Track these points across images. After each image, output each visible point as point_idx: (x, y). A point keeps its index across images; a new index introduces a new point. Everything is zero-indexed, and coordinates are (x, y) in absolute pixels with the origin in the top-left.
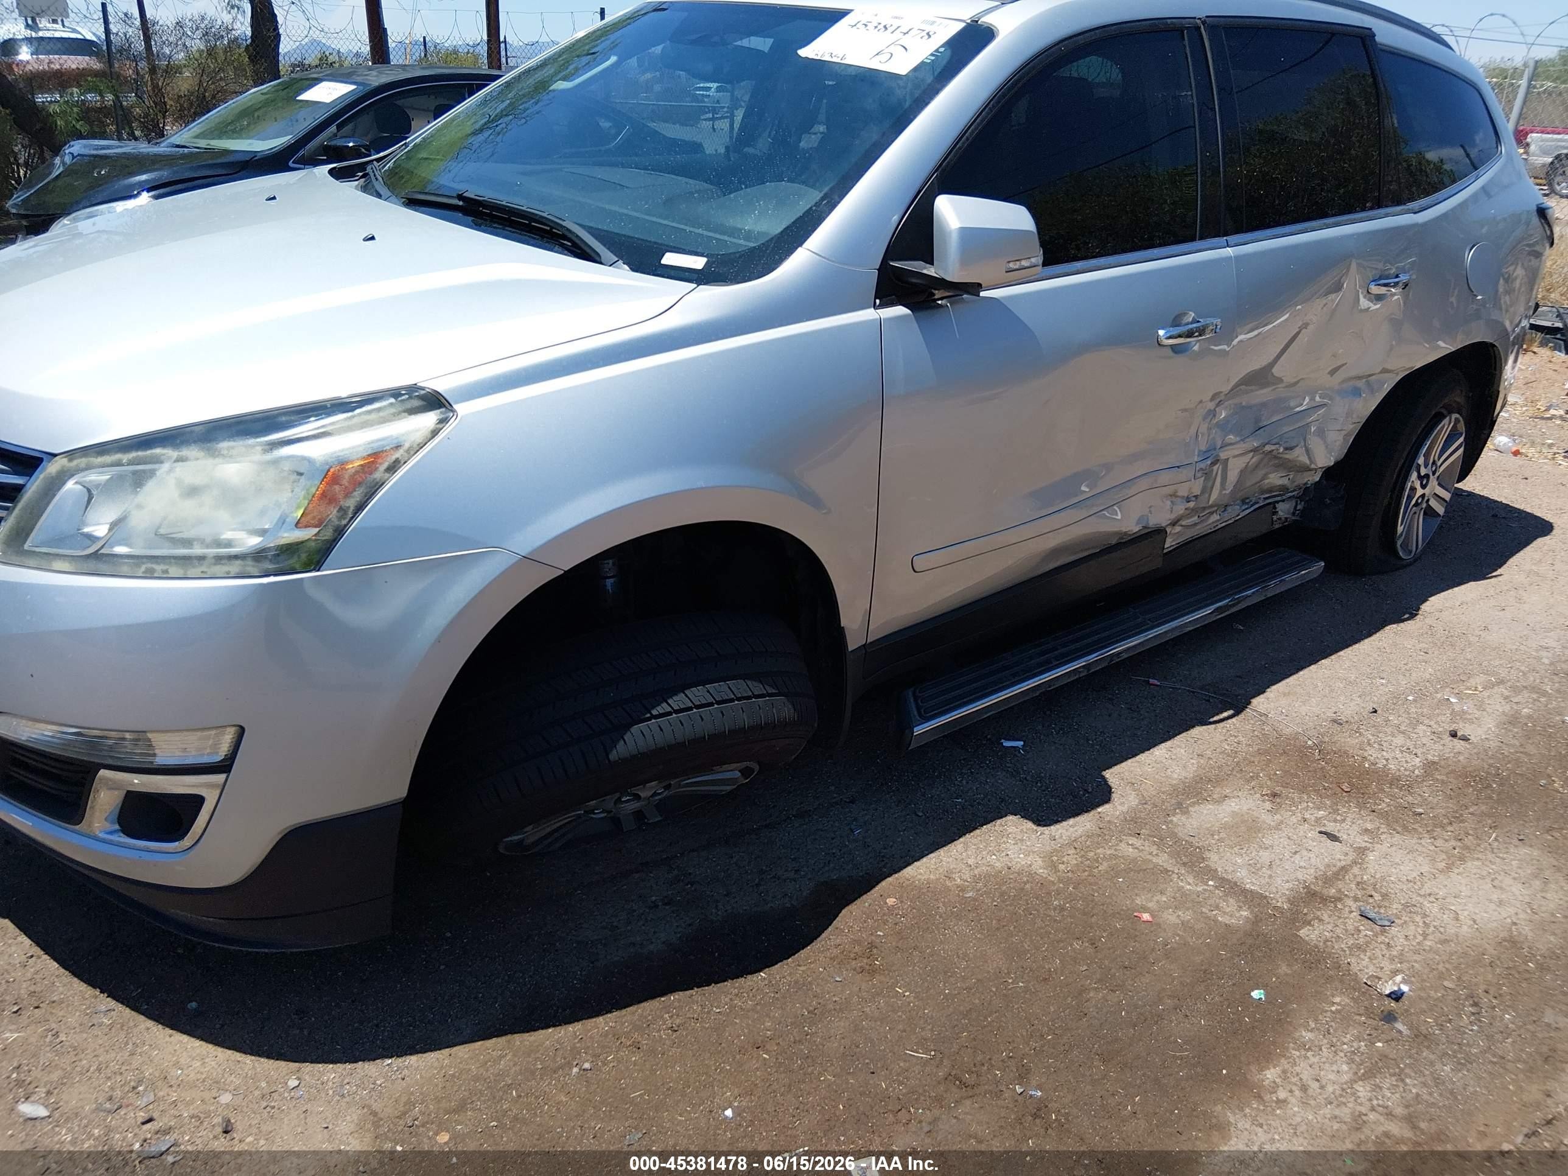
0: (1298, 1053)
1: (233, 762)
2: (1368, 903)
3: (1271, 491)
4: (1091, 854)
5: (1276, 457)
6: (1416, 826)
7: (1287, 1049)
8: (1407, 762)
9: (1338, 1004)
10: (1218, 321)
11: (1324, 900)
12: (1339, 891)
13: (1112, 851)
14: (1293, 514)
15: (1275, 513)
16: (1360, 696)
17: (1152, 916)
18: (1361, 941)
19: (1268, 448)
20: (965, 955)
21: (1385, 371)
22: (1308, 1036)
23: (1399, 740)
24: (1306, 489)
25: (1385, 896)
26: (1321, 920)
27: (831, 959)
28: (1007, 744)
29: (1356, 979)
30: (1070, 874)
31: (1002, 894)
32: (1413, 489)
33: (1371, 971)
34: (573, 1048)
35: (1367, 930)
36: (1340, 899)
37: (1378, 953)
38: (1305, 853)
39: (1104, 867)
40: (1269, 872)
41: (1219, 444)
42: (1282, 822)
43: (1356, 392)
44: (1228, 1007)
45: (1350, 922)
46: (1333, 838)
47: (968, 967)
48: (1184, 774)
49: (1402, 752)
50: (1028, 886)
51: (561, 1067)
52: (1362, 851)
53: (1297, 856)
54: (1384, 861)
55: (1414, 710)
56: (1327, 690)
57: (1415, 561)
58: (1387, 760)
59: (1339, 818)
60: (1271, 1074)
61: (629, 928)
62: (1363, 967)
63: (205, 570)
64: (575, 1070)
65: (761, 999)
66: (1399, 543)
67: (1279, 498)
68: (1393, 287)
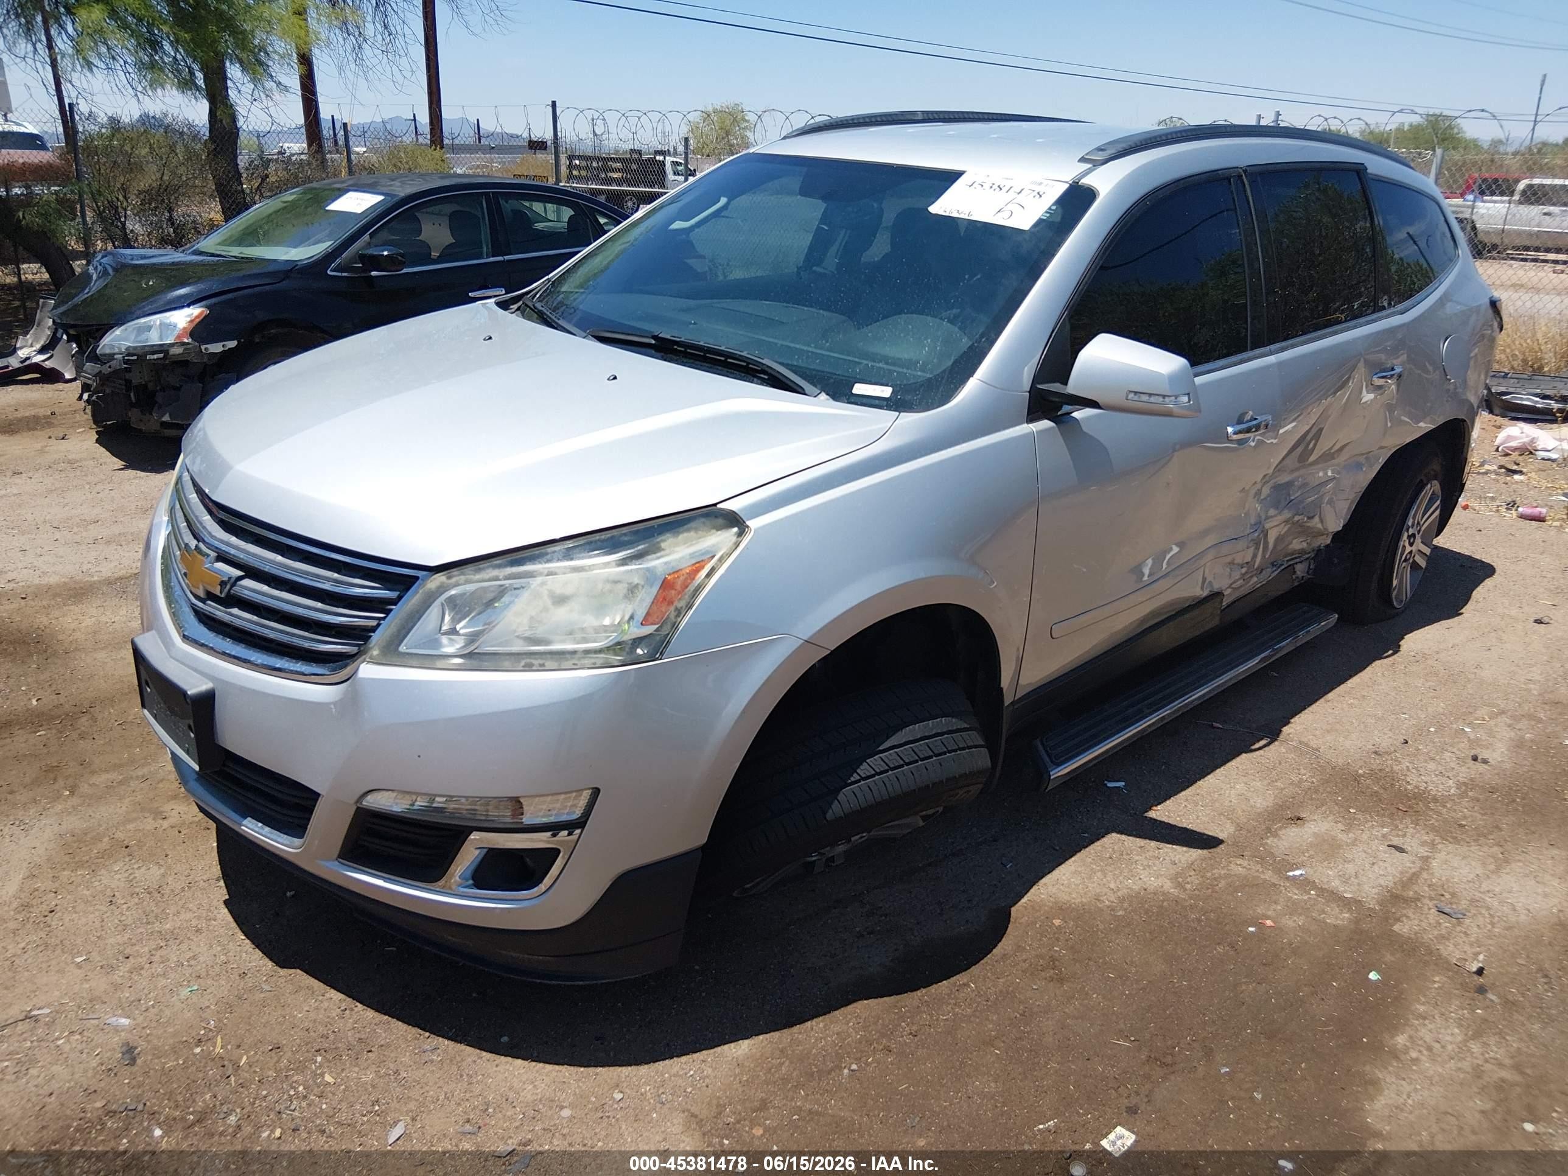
0: (1417, 1022)
1: (588, 819)
2: (1441, 901)
3: (1293, 554)
4: (1209, 874)
5: (1301, 526)
6: (1463, 837)
7: (1408, 1020)
8: (1442, 784)
9: (1438, 982)
10: (1269, 417)
11: (1406, 901)
12: (1416, 892)
13: (1225, 871)
14: (1308, 572)
15: (1295, 572)
16: (1390, 730)
17: (1274, 922)
18: (1444, 932)
19: (1296, 518)
20: (1132, 962)
21: (1382, 448)
22: (1422, 1008)
23: (1431, 766)
24: (1319, 551)
25: (1453, 895)
26: (1408, 917)
27: (1023, 971)
28: (1110, 785)
29: (1448, 962)
30: (1196, 892)
31: (1147, 912)
32: (1404, 547)
33: (1458, 954)
34: (837, 1054)
35: (1446, 923)
36: (1418, 899)
37: (1458, 940)
38: (1381, 863)
39: (1222, 884)
40: (1357, 881)
41: (1263, 517)
42: (1356, 840)
43: (1359, 466)
44: (1353, 990)
45: (1431, 917)
46: (1400, 850)
47: (1137, 971)
48: (1264, 803)
49: (1436, 775)
50: (1165, 904)
51: (832, 1070)
52: (1426, 859)
53: (1376, 866)
54: (1445, 866)
55: (1437, 740)
56: (1362, 726)
57: (1406, 609)
58: (1426, 783)
59: (1400, 833)
60: (1401, 1040)
61: (846, 955)
62: (1452, 952)
63: (576, 662)
64: (846, 1071)
65: (977, 1007)
66: (1394, 593)
67: (1298, 560)
68: (1390, 378)
